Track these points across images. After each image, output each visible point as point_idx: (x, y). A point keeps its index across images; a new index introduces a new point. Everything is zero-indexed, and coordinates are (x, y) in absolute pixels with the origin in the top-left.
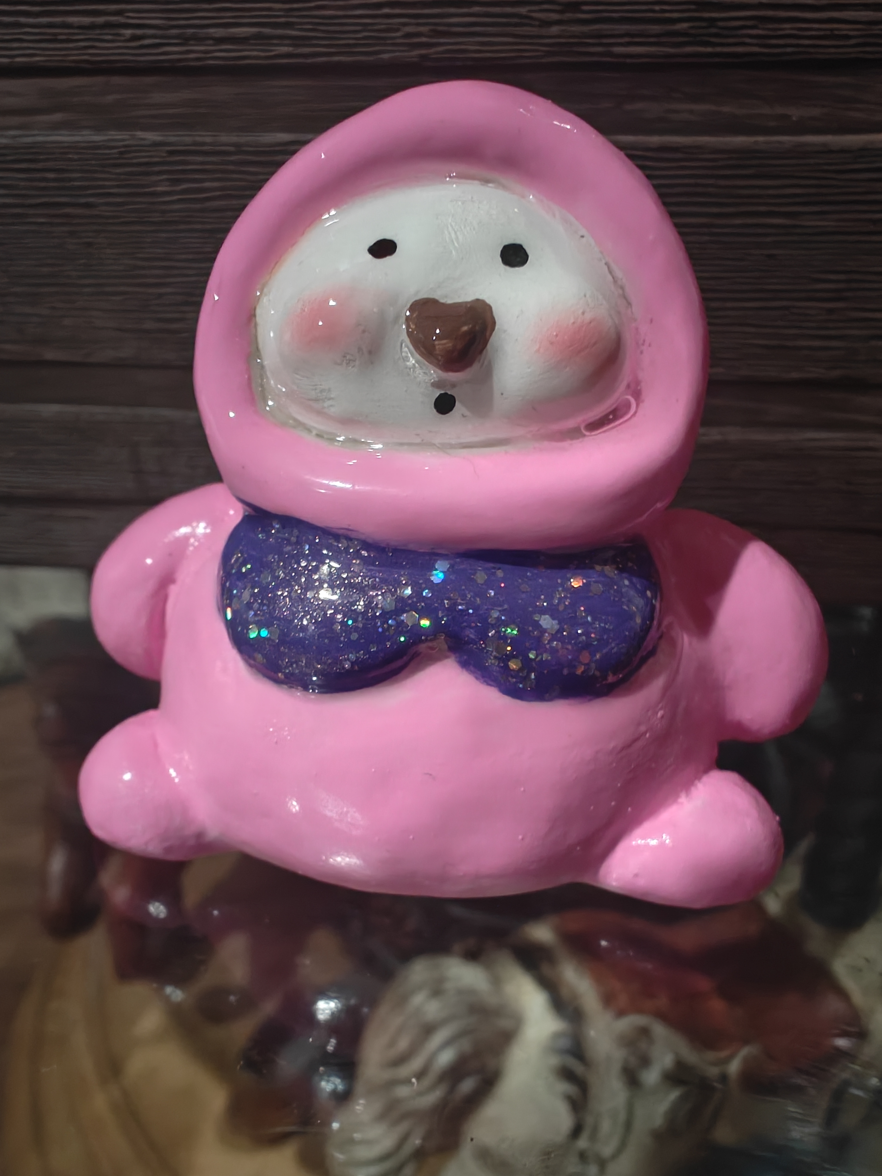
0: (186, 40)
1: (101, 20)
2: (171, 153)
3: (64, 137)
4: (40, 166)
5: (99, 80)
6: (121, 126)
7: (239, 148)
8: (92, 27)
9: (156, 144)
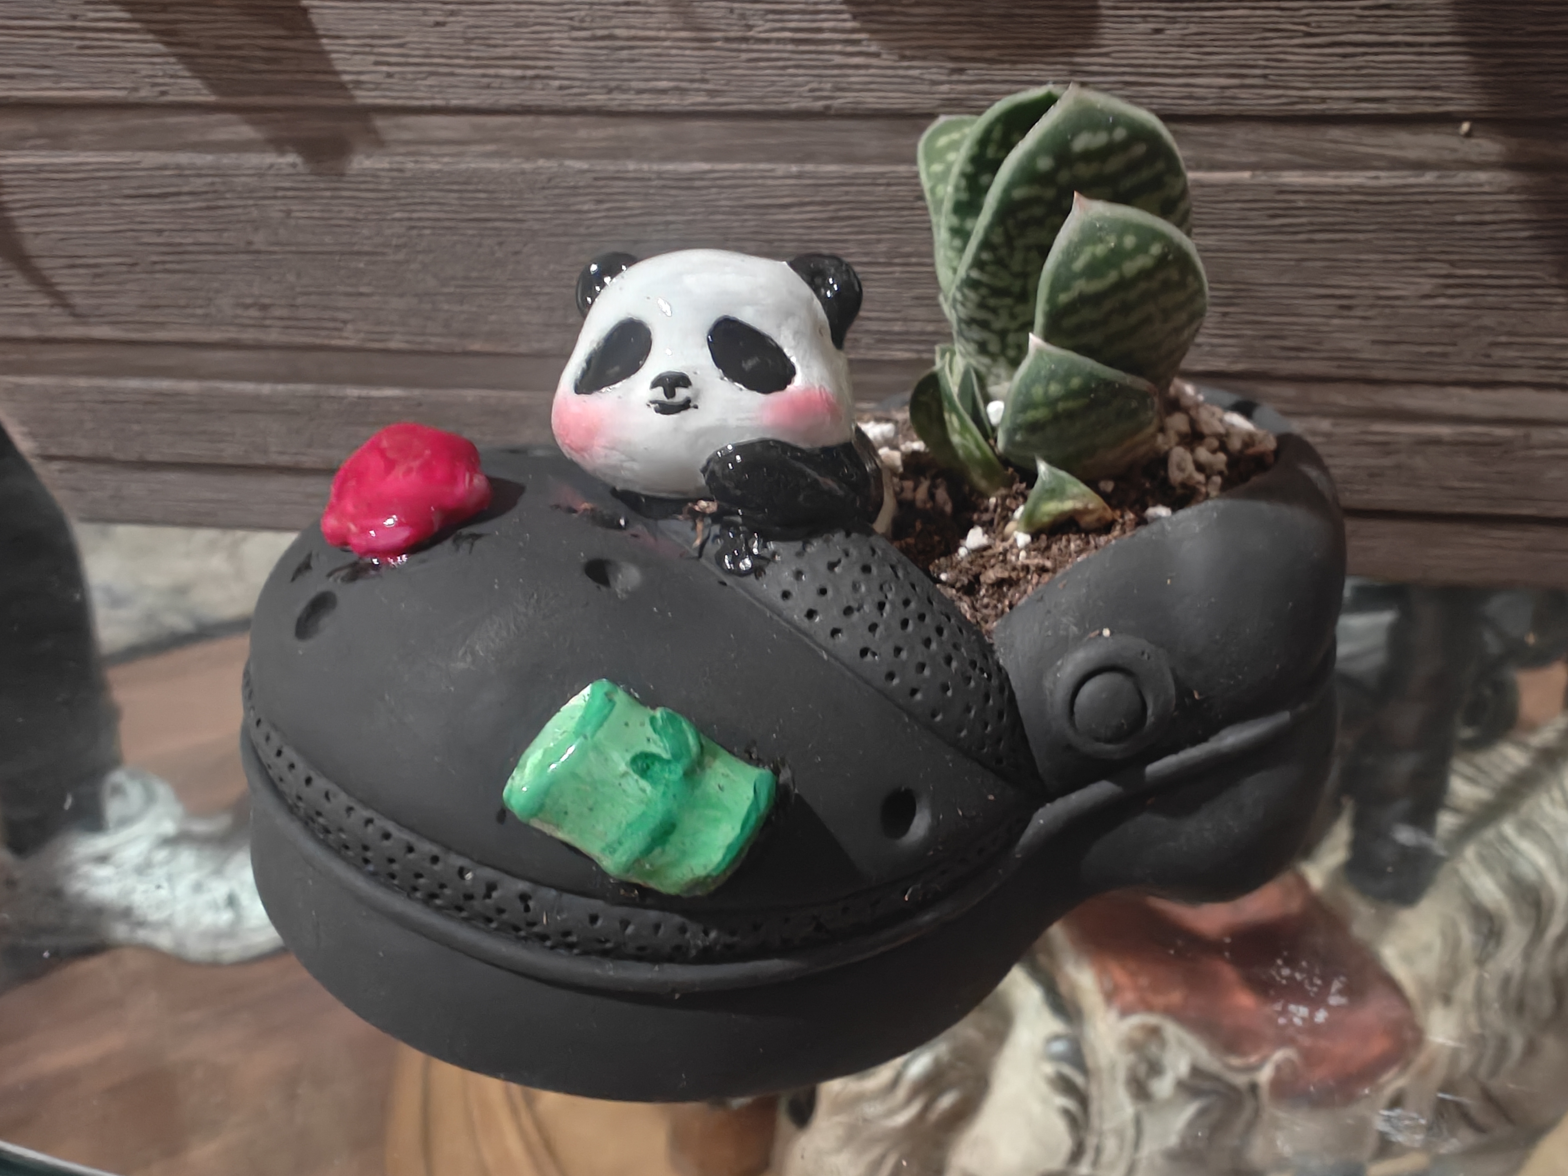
0: (610, 91)
1: (530, 73)
2: (596, 179)
3: (495, 165)
4: (471, 187)
5: (529, 119)
6: (548, 155)
7: (660, 175)
8: (523, 78)
9: (582, 172)
